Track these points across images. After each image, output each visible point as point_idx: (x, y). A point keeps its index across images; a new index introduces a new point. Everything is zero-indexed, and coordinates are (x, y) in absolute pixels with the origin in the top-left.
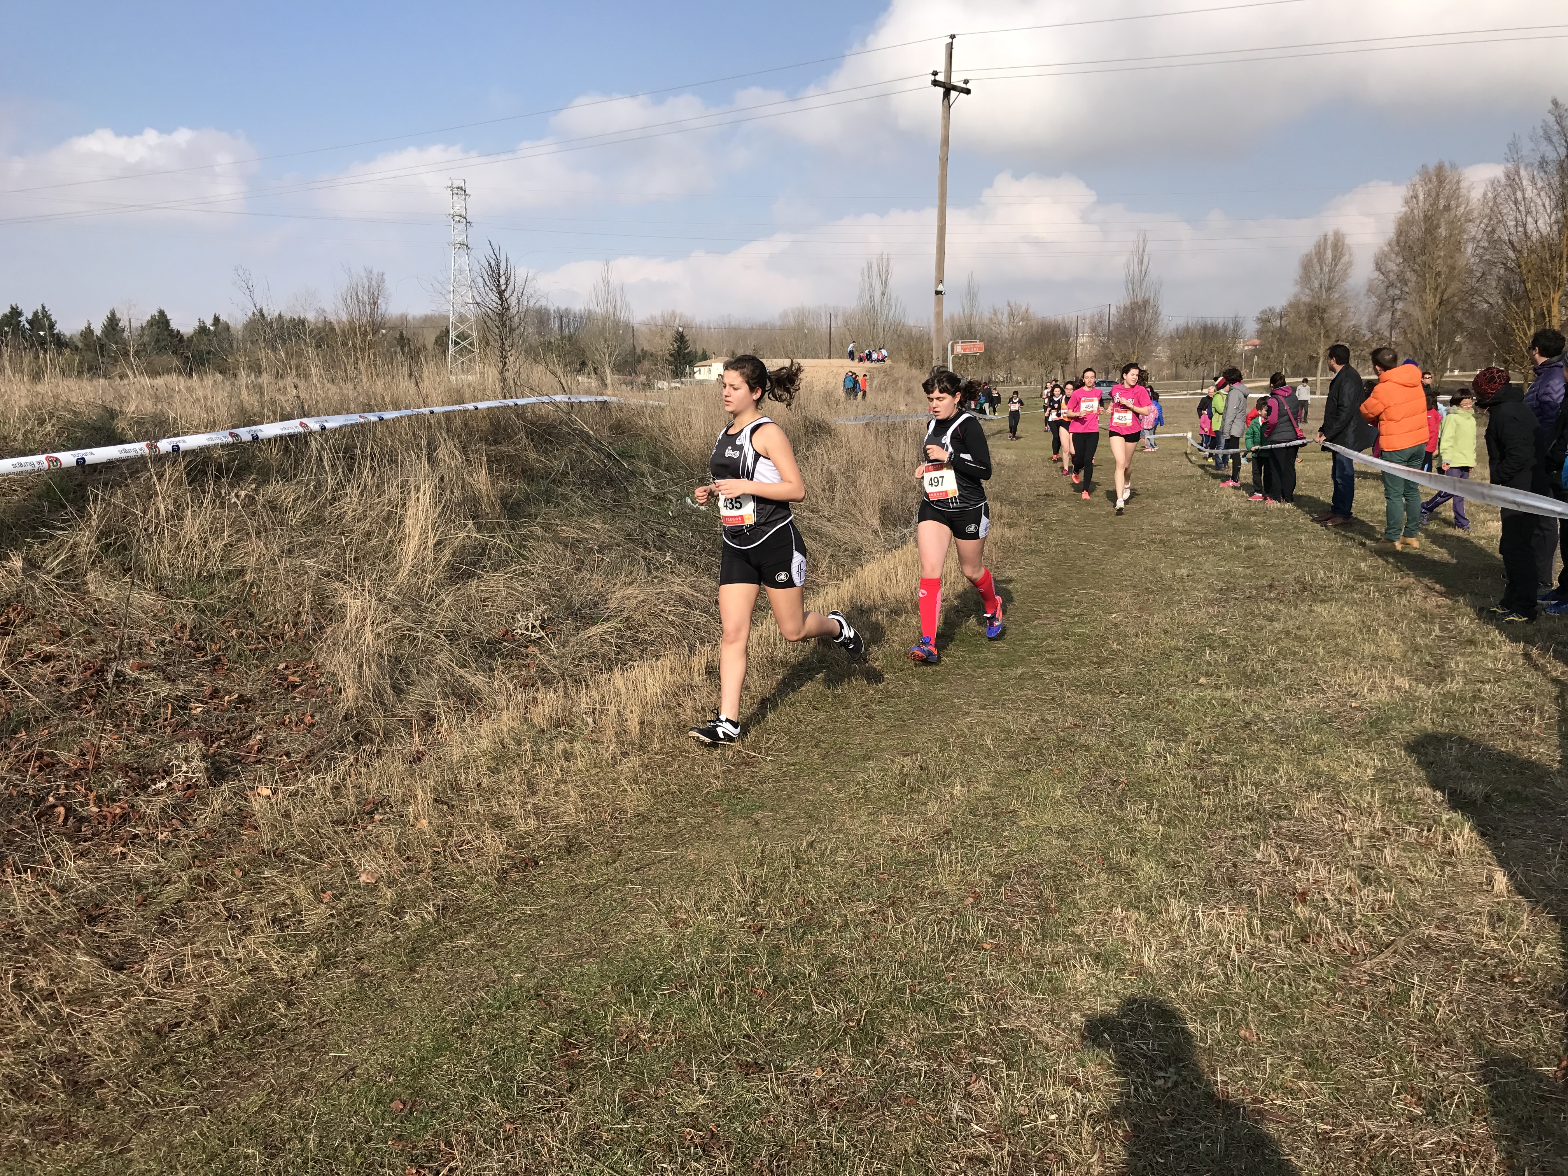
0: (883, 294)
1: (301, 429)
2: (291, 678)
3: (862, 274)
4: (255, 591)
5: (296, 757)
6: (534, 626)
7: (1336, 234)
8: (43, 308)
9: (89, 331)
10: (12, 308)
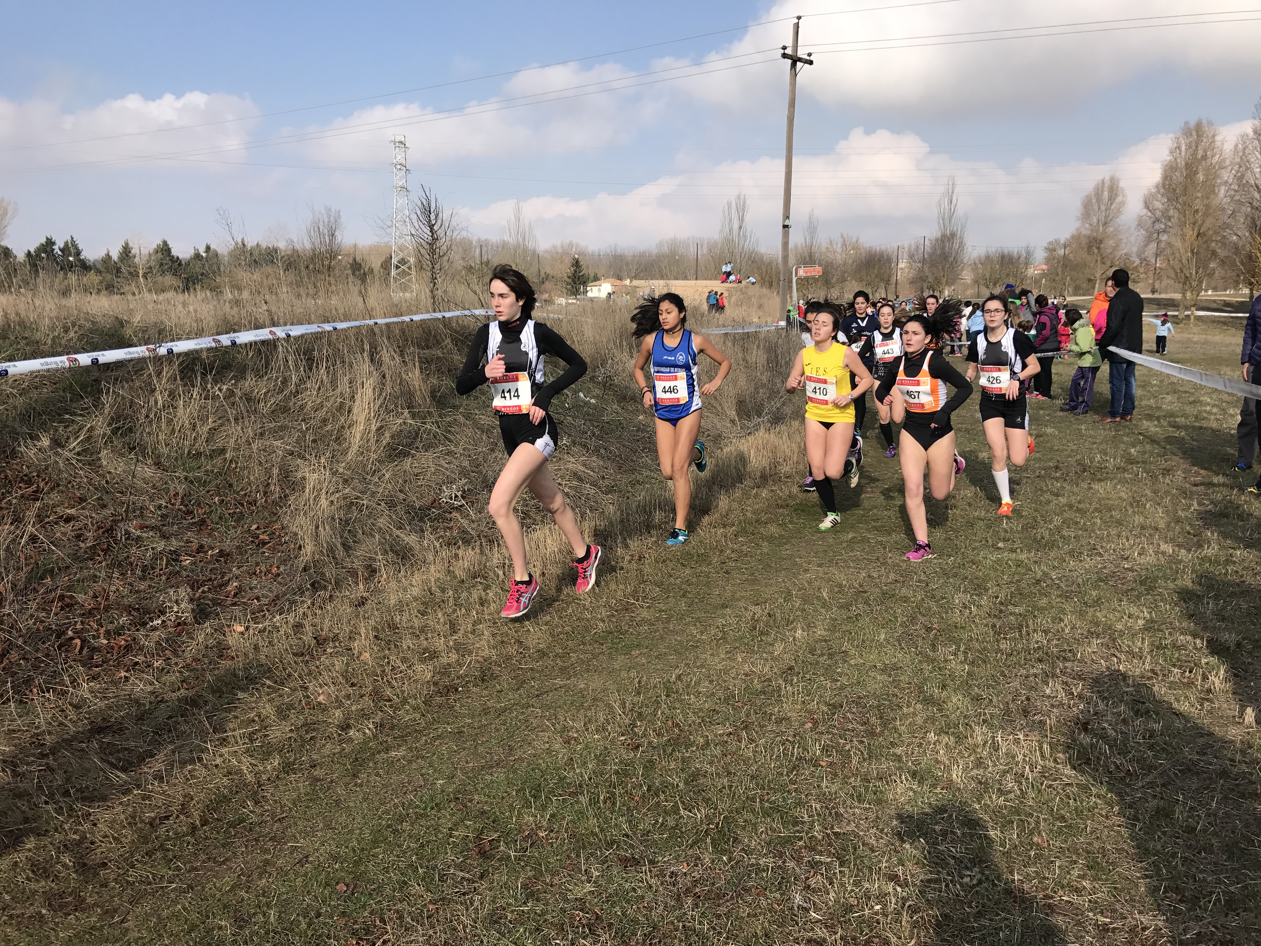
0: (740, 228)
1: (271, 337)
2: (261, 537)
3: (724, 211)
4: (233, 466)
5: (265, 601)
6: (456, 496)
7: (1112, 179)
8: (72, 238)
9: (108, 256)
10: (47, 239)
